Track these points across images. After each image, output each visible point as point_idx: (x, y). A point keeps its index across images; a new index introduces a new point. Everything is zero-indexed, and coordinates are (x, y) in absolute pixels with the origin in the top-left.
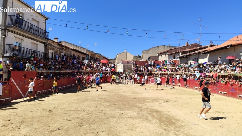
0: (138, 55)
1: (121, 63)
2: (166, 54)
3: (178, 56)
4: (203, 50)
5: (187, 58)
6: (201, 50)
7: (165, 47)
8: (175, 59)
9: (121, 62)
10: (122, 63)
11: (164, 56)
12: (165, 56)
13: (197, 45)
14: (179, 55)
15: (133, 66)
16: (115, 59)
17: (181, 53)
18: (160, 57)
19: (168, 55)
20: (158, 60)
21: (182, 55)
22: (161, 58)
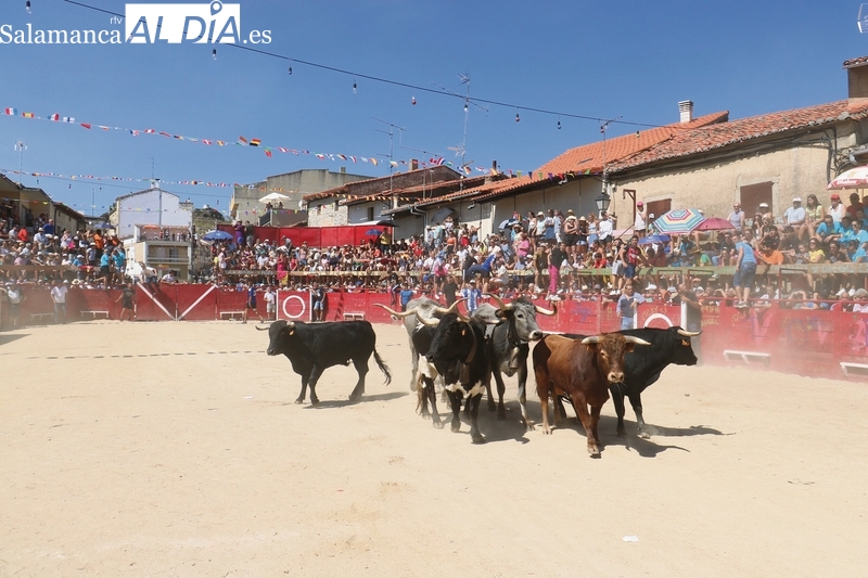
0: (205, 207)
1: (135, 239)
2: (337, 202)
3: (387, 212)
4: (475, 190)
5: (418, 216)
6: (469, 190)
7: (324, 176)
8: (372, 220)
9: (136, 232)
10: (142, 239)
11: (328, 208)
12: (337, 209)
13: (447, 171)
14: (390, 207)
15: (189, 249)
16: (106, 218)
17: (396, 201)
18: (312, 212)
19: (346, 207)
20: (306, 224)
21: (399, 205)
22: (320, 217)
